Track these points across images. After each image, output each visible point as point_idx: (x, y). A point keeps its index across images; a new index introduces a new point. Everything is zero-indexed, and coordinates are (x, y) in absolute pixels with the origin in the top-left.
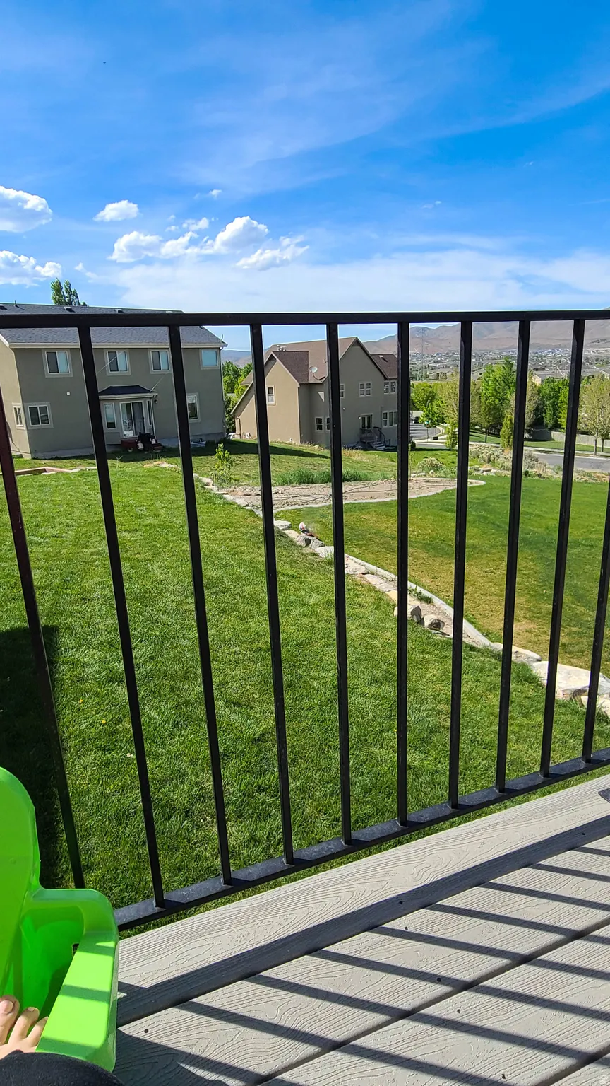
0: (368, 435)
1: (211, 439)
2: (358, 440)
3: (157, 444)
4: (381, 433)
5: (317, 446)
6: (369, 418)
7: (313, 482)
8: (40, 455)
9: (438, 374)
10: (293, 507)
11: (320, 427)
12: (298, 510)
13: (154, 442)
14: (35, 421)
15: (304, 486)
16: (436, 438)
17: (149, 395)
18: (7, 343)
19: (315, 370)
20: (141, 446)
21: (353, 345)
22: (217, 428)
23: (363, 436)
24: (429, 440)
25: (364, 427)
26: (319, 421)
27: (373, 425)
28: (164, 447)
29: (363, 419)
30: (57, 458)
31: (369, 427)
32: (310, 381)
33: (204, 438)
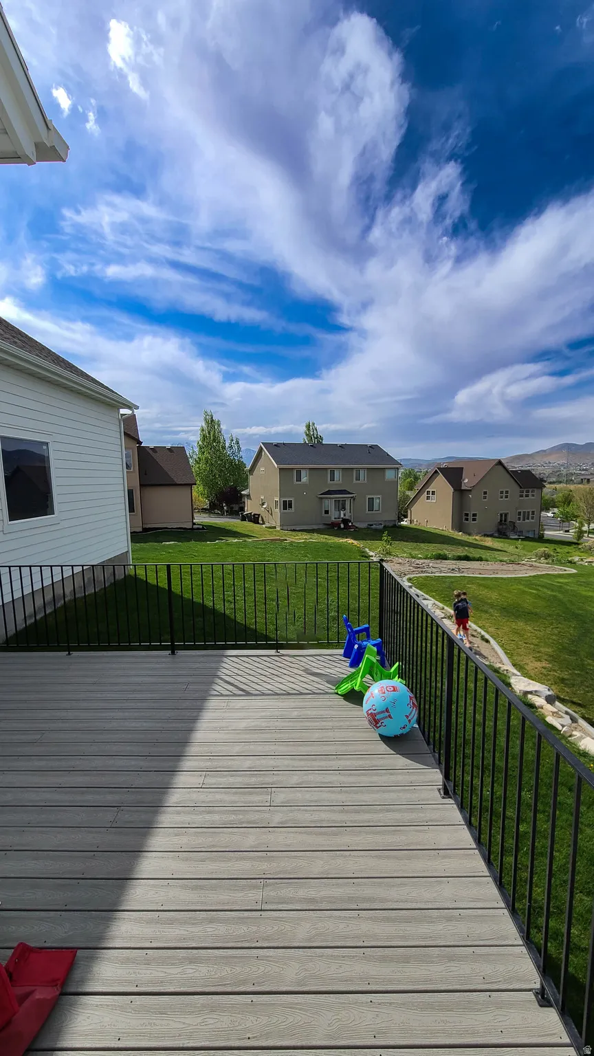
0: (504, 527)
1: (387, 524)
2: (496, 529)
3: (352, 526)
4: (514, 526)
5: (460, 533)
6: (506, 515)
7: (446, 559)
8: (285, 528)
9: (582, 479)
10: (424, 575)
11: (467, 519)
12: (428, 577)
13: (350, 524)
14: (285, 508)
15: (439, 561)
16: (568, 531)
17: (351, 495)
18: (276, 465)
19: (466, 481)
20: (342, 526)
21: (496, 465)
22: (391, 516)
23: (501, 527)
24: (561, 532)
25: (501, 521)
26: (467, 515)
27: (509, 520)
28: (357, 527)
29: (501, 515)
30: (294, 530)
31: (505, 521)
32: (462, 488)
33: (382, 523)
